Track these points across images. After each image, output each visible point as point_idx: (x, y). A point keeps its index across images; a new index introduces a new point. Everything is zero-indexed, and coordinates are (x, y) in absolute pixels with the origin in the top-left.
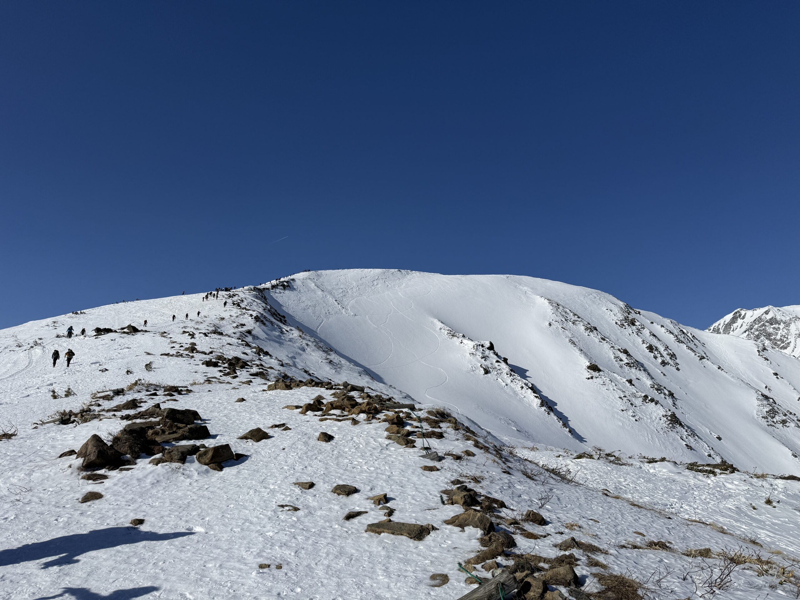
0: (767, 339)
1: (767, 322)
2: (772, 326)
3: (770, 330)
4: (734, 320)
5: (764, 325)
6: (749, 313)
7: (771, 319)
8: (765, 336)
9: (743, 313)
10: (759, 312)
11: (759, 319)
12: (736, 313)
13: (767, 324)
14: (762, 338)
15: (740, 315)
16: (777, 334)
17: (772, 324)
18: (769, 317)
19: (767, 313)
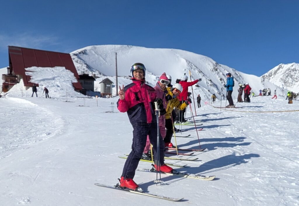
0: (291, 77)
1: (292, 70)
2: (294, 72)
3: (292, 73)
4: (279, 69)
5: (290, 71)
6: (286, 65)
7: (293, 69)
9: (283, 65)
10: (289, 65)
11: (289, 69)
12: (280, 66)
14: (289, 77)
15: (281, 67)
16: (295, 76)
18: (293, 68)
19: (292, 66)
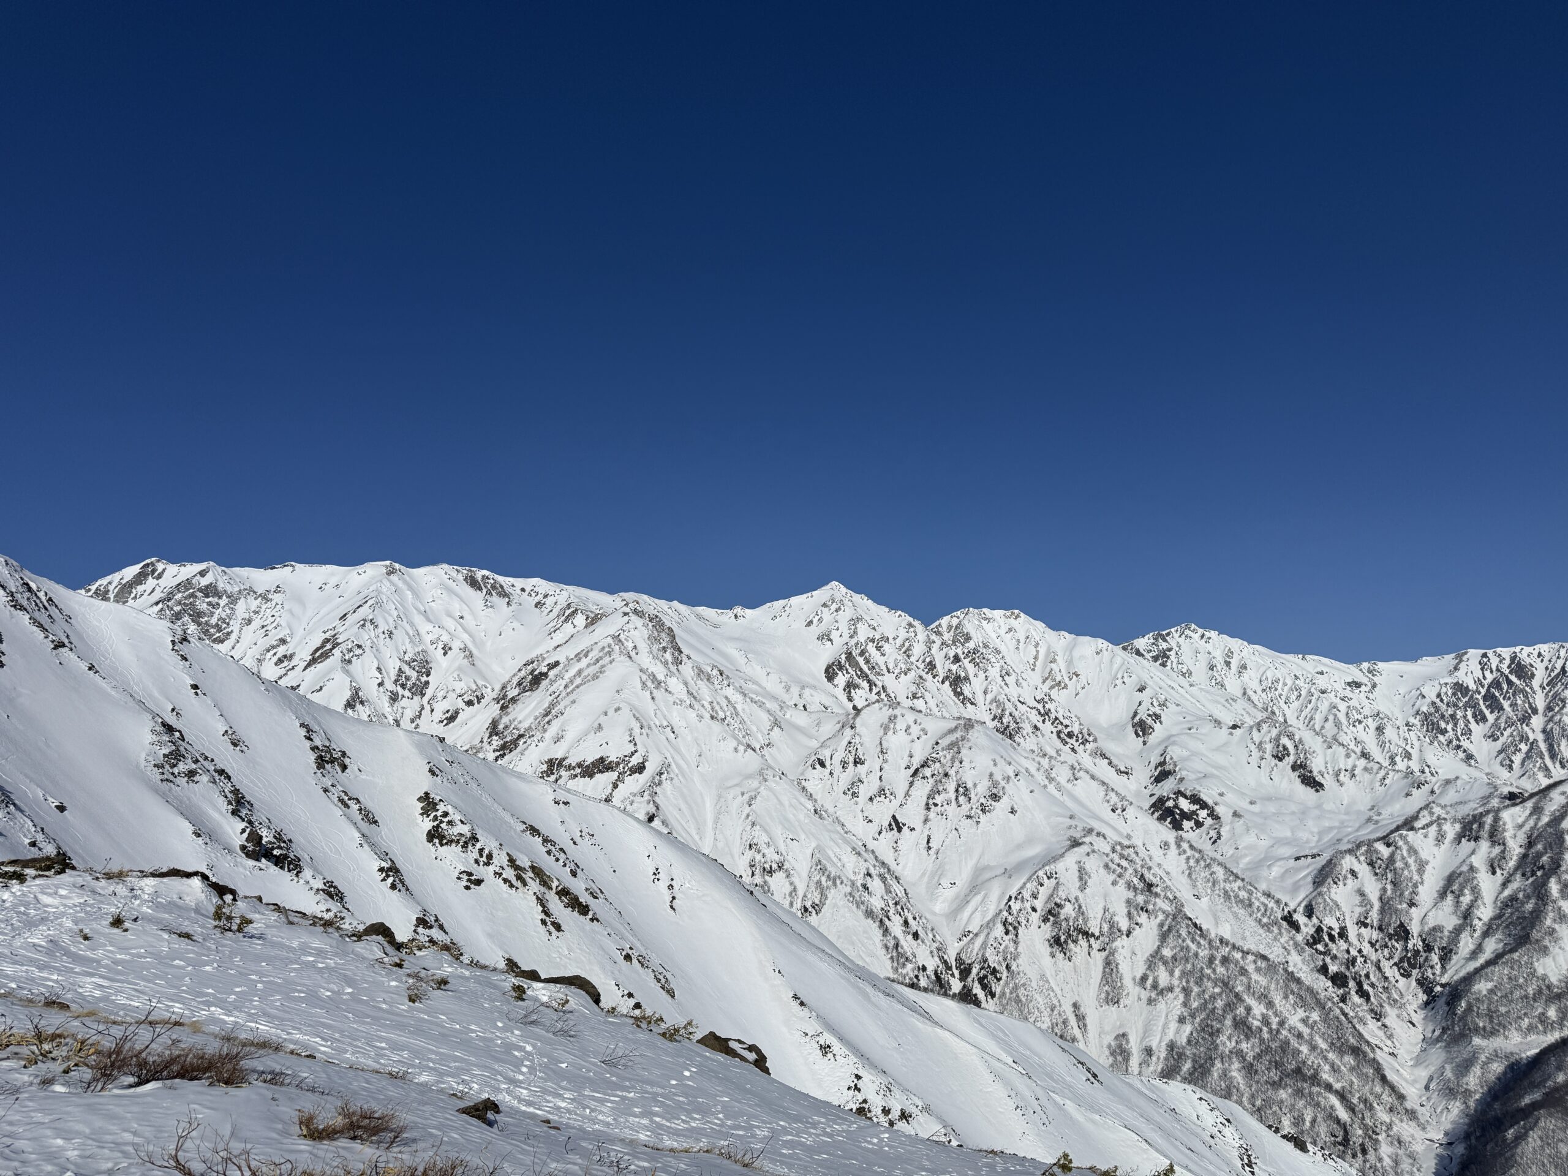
0: (193, 621)
1: (200, 590)
2: (207, 600)
3: (202, 605)
4: (140, 578)
5: (193, 595)
6: (172, 569)
7: (207, 587)
8: (190, 615)
9: (160, 567)
10: (190, 570)
11: (187, 584)
12: (147, 565)
13: (199, 594)
14: (186, 619)
15: (153, 571)
16: (212, 614)
17: (207, 596)
18: (204, 582)
19: (203, 573)
